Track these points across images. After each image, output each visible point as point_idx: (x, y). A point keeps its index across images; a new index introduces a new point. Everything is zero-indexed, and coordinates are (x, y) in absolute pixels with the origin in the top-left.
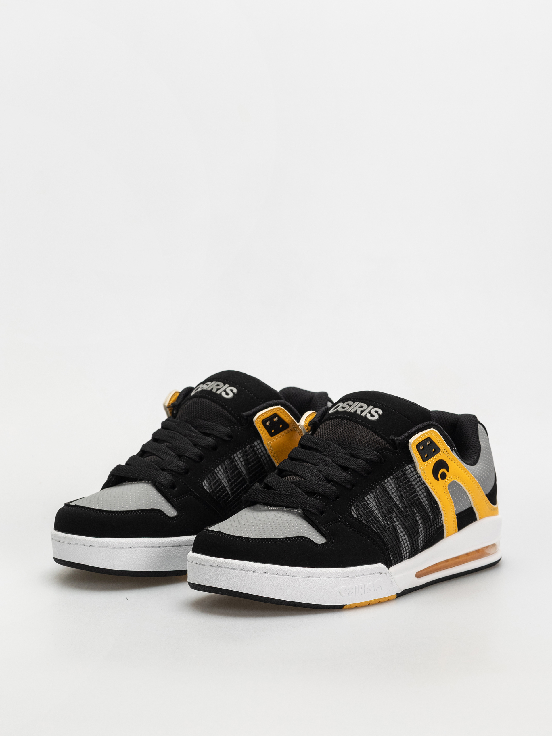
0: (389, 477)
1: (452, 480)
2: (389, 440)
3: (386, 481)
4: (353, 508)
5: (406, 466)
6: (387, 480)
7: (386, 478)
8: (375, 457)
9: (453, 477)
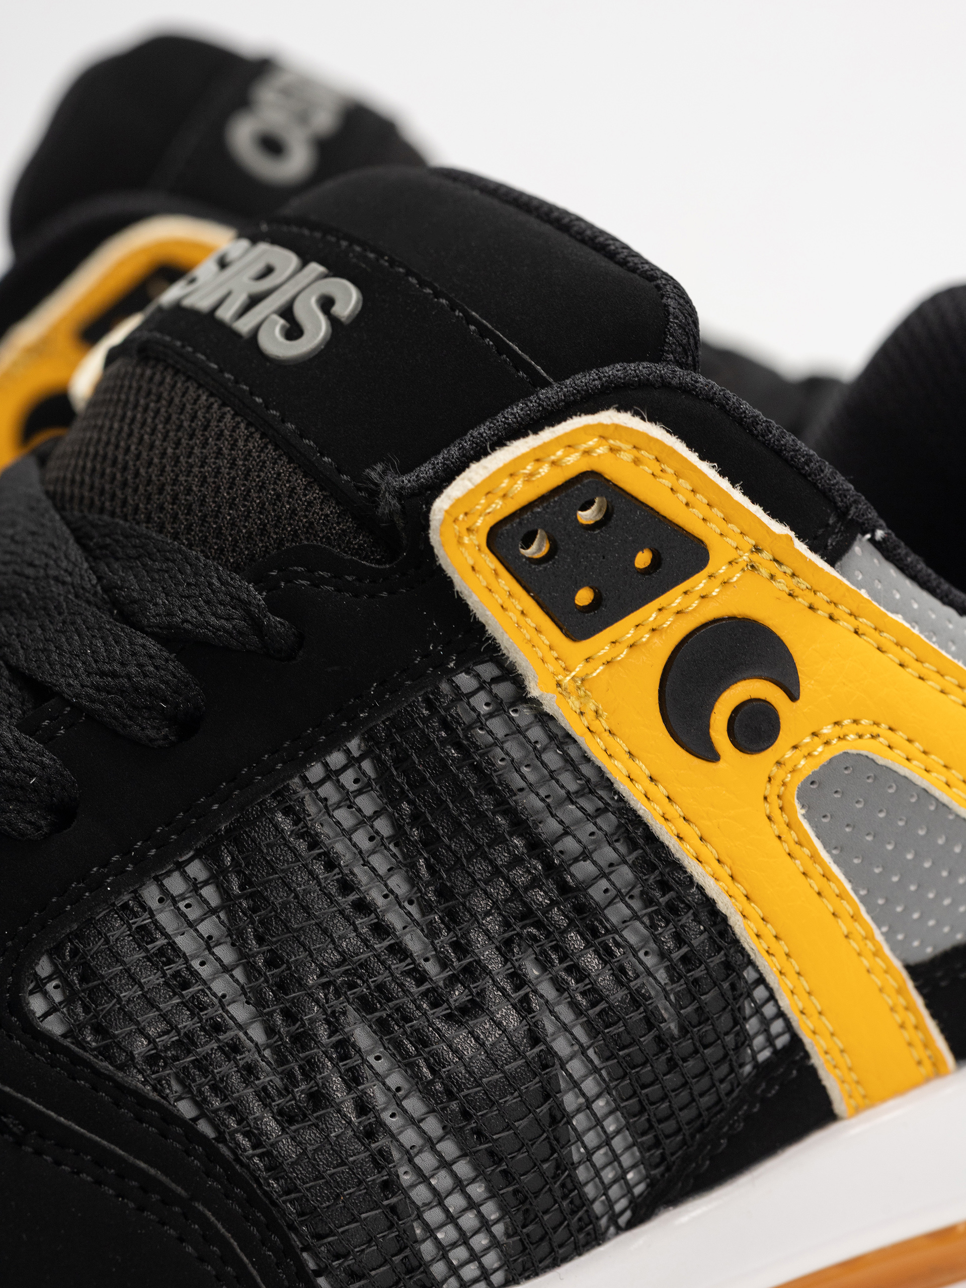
0: (336, 741)
1: (838, 748)
2: (359, 489)
3: (315, 772)
4: (44, 968)
5: (455, 672)
6: (326, 765)
7: (320, 752)
8: (229, 618)
9: (838, 730)
